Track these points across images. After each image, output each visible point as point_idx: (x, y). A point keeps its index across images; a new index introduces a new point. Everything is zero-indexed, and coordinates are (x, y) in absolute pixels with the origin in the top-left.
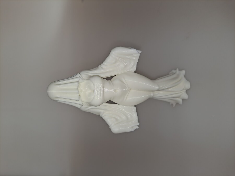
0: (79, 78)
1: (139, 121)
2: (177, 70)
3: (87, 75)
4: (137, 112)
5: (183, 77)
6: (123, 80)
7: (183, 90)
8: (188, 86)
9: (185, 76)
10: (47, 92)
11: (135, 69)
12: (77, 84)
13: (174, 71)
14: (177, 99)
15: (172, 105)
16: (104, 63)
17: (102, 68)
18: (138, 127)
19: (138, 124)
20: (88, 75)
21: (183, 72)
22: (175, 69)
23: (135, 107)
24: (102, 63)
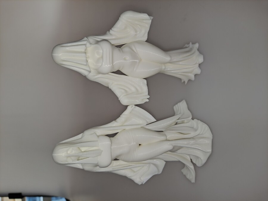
0: (87, 41)
1: (149, 94)
2: (191, 44)
3: (94, 39)
4: (148, 85)
5: (197, 50)
6: (134, 49)
7: (196, 64)
8: (201, 60)
9: (198, 50)
10: (52, 55)
11: (145, 38)
12: (84, 47)
13: (187, 45)
14: (190, 74)
15: (184, 82)
16: (113, 29)
17: (111, 34)
18: (148, 100)
19: (149, 97)
20: (96, 40)
21: (197, 45)
22: (188, 44)
23: (145, 80)
24: (111, 29)
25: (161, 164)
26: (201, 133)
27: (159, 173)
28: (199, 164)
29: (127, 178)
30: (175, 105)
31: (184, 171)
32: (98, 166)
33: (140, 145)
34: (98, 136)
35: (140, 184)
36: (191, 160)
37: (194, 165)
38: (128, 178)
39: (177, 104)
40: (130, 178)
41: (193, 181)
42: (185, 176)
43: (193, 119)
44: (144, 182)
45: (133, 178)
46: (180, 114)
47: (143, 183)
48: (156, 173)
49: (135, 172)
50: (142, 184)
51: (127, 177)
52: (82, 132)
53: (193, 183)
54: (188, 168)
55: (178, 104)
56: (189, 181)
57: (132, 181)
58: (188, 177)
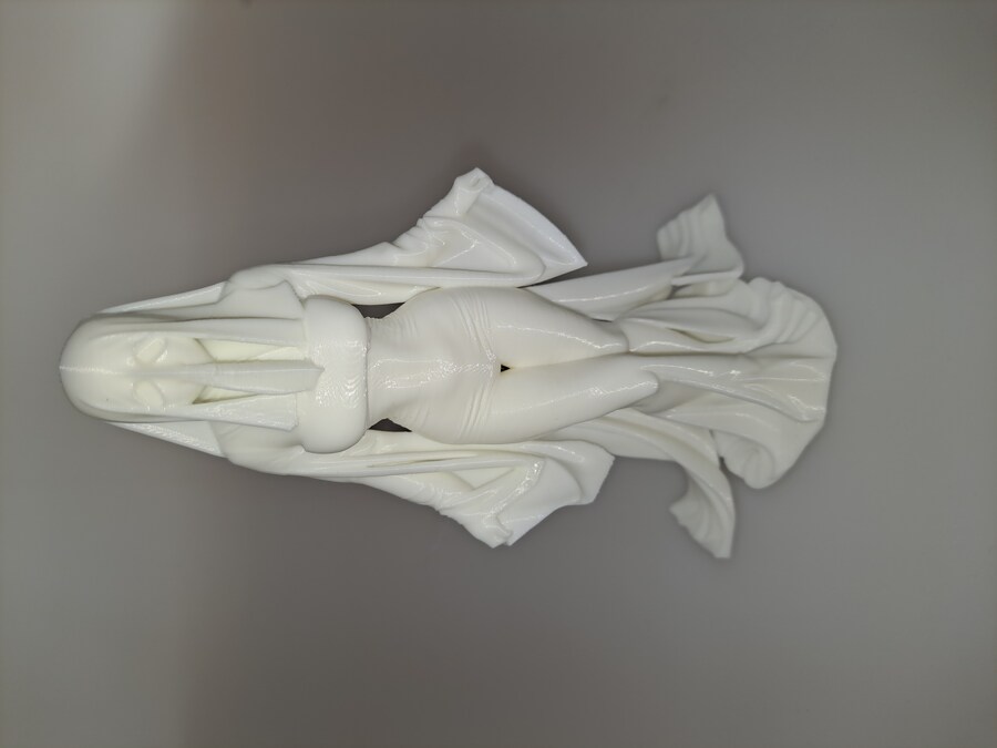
25: (595, 467)
26: (782, 339)
27: (586, 501)
28: (758, 476)
29: (438, 512)
30: (664, 222)
31: (683, 511)
32: (298, 443)
33: (504, 368)
34: (303, 302)
35: (494, 542)
36: (722, 460)
37: (734, 480)
38: (443, 513)
39: (674, 216)
40: (450, 514)
41: (723, 550)
42: (685, 531)
43: (746, 278)
44: (512, 533)
45: (464, 515)
46: (689, 255)
47: (511, 543)
48: (574, 501)
49: (474, 489)
50: (503, 547)
51: (437, 509)
52: (225, 277)
53: (722, 561)
54: (701, 495)
55: (683, 217)
56: (703, 552)
57: (457, 530)
58: (700, 535)
